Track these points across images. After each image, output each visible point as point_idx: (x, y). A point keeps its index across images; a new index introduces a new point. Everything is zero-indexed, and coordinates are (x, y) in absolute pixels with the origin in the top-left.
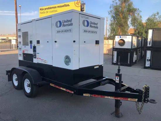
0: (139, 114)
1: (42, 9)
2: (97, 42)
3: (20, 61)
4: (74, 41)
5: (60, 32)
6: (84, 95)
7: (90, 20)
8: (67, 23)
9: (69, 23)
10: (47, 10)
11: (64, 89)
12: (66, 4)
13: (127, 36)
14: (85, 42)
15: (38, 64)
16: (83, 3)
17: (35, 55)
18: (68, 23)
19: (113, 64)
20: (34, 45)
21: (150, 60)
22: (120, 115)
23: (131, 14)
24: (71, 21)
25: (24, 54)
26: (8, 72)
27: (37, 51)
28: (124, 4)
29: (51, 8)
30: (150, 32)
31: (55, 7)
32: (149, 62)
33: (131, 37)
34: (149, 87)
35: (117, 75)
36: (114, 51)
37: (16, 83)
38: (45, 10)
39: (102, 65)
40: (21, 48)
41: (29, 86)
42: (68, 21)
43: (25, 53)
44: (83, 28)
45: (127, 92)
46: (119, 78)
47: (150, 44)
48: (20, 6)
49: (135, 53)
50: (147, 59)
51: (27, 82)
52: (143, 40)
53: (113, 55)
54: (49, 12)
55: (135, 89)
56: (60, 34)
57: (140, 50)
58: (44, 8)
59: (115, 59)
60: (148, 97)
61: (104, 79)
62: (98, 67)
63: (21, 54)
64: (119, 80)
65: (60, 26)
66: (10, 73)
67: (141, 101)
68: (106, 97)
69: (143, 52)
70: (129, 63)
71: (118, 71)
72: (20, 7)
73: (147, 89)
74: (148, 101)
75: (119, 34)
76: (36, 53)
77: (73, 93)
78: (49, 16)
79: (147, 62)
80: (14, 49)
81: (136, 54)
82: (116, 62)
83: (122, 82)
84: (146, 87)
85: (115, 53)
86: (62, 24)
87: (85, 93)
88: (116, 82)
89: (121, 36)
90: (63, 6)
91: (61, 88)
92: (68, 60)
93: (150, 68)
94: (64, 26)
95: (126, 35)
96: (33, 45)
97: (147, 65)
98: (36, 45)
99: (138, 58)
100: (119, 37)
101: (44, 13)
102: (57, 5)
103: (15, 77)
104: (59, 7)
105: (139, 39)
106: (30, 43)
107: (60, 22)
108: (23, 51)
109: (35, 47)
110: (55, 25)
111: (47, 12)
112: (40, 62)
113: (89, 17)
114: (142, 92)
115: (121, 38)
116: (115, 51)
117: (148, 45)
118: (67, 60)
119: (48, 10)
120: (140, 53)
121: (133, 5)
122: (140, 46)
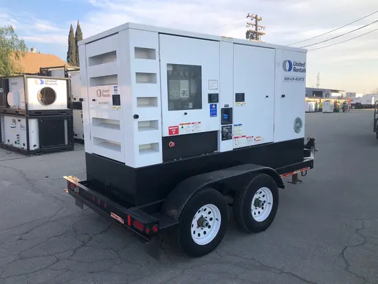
8: (299, 68)
24: (304, 65)
42: (301, 64)
56: (290, 83)
65: (290, 70)
78: (269, 44)
92: (299, 124)
94: (295, 70)
110: (281, 65)
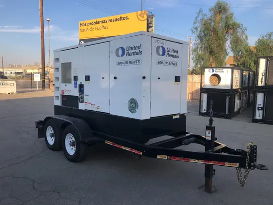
0: (242, 186)
1: (85, 25)
2: (177, 79)
3: (56, 107)
4: (144, 78)
5: (123, 64)
6: (159, 157)
7: (168, 45)
8: (133, 51)
9: (137, 50)
10: (91, 26)
11: (128, 149)
12: (123, 15)
13: (224, 70)
14: (159, 78)
15: (86, 111)
16: (150, 14)
17: (82, 98)
18: (135, 50)
19: (201, 114)
20: (81, 83)
21: (262, 109)
22: (213, 189)
23: (231, 31)
24: (139, 47)
25: (63, 96)
26: (38, 123)
27: (86, 92)
28: (218, 17)
29: (98, 23)
30: (263, 63)
31: (105, 22)
32: (261, 112)
33: (230, 70)
34: (256, 146)
35: (208, 128)
36: (202, 94)
37: (51, 141)
38: (88, 25)
39: (184, 114)
40: (58, 88)
41: (72, 144)
42: (135, 48)
43: (65, 94)
44: (157, 57)
45: (223, 153)
46: (210, 132)
47: (262, 82)
48: (49, 19)
49: (237, 98)
50: (257, 106)
51: (69, 139)
52: (251, 76)
53: (200, 101)
54: (95, 30)
55: (235, 150)
57: (246, 92)
58: (87, 22)
59: (204, 107)
60: (256, 161)
61: (187, 135)
62: (178, 117)
63: (59, 96)
64: (210, 136)
66: (42, 126)
67: (244, 167)
68: (192, 161)
69: (252, 95)
70: (227, 113)
71: (210, 122)
72: (49, 21)
73: (253, 149)
74: (255, 167)
75: (211, 65)
76: (84, 94)
77: (141, 154)
79: (257, 111)
80: (37, 89)
81: (240, 99)
82: (206, 112)
83: (216, 139)
84: (251, 146)
85: (205, 97)
86: (126, 52)
87: (159, 155)
88: (207, 138)
89: (214, 69)
90: (118, 20)
91: (123, 148)
92: (134, 105)
93: (263, 121)
94: (129, 54)
95: (222, 68)
96: (78, 83)
97: (257, 117)
98: (84, 82)
99: (242, 104)
100: (211, 70)
101: (87, 30)
102: (107, 18)
103: (50, 131)
104: (111, 21)
105: (244, 74)
106: (74, 80)
107: (123, 49)
108: (63, 92)
109: (81, 86)
111: (92, 29)
112: (89, 108)
113: (165, 41)
114: (246, 153)
115: (214, 73)
116: (204, 93)
117: (260, 84)
118: (132, 105)
119: (94, 26)
120: (245, 97)
121: (233, 18)
122: (247, 85)
